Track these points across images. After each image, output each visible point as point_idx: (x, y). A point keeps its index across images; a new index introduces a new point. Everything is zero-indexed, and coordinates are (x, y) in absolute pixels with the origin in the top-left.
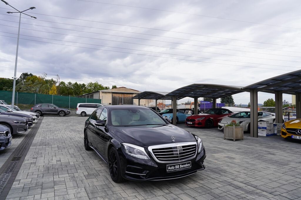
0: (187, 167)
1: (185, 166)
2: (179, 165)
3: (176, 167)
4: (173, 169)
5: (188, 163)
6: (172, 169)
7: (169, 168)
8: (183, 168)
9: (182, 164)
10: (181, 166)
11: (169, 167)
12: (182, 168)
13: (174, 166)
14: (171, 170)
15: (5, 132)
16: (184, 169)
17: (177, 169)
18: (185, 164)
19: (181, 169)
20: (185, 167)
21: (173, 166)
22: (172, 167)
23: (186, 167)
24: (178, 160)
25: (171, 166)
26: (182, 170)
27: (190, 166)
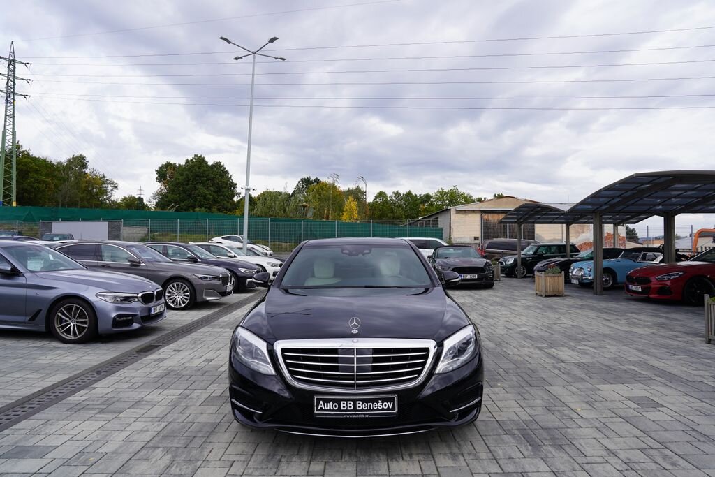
0: (383, 409)
1: (375, 406)
2: (354, 401)
3: (342, 405)
4: (334, 410)
5: (384, 400)
6: (330, 410)
7: (321, 405)
8: (367, 410)
9: (364, 401)
10: (359, 405)
11: (321, 402)
12: (362, 410)
13: (339, 402)
14: (328, 410)
15: (140, 295)
16: (369, 414)
17: (347, 410)
18: (376, 401)
19: (361, 415)
20: (373, 410)
21: (334, 401)
22: (331, 404)
23: (378, 410)
24: (351, 386)
25: (326, 401)
26: (363, 416)
27: (393, 408)
